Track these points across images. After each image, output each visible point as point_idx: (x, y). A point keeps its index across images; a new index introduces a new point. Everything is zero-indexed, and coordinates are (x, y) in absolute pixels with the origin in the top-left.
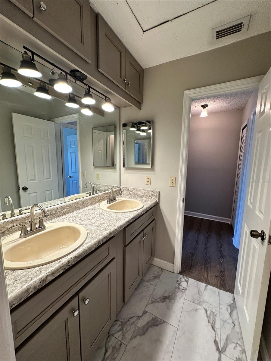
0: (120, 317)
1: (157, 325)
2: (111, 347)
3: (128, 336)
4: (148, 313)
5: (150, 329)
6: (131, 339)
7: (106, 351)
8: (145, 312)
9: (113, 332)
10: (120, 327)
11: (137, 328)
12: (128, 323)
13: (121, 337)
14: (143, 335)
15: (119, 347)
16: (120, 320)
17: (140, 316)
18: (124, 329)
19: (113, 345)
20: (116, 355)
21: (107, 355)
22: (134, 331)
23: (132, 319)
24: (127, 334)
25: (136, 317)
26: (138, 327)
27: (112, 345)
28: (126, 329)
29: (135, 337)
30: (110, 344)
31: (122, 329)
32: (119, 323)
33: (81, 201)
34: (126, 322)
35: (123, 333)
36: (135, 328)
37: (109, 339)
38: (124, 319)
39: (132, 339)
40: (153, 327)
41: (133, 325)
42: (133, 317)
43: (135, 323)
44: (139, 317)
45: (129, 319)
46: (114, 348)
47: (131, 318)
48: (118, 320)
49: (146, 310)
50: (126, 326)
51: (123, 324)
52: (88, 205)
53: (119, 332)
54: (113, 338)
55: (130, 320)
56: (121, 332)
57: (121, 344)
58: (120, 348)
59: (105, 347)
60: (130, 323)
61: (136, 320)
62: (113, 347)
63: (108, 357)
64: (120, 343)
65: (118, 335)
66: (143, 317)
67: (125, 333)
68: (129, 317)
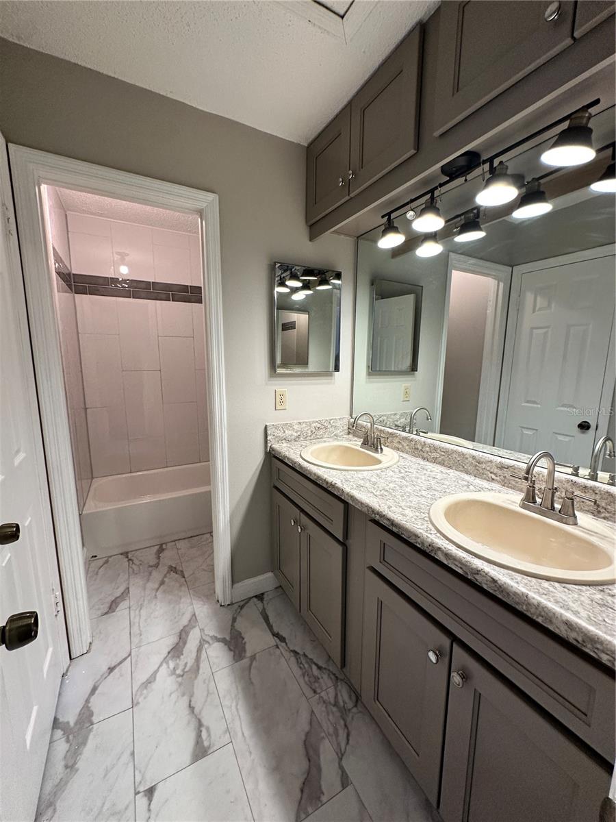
0: (360, 712)
1: (302, 791)
2: (320, 677)
3: (319, 710)
4: (340, 788)
5: (305, 764)
6: (313, 712)
7: (319, 668)
8: (345, 782)
9: (339, 687)
10: (342, 704)
11: (323, 734)
12: (342, 722)
13: (325, 698)
14: (305, 741)
15: (313, 687)
16: (354, 710)
17: (341, 759)
18: (334, 709)
19: (321, 680)
20: (306, 678)
21: (314, 667)
22: (321, 727)
23: (345, 735)
24: (324, 709)
25: (346, 749)
26: (323, 738)
27: (322, 678)
28: (333, 713)
29: (311, 724)
30: (325, 677)
31: (336, 704)
32: (350, 705)
33: (474, 457)
34: (344, 719)
35: (330, 703)
36: (324, 732)
37: (333, 677)
38: (352, 718)
39: (311, 715)
40: (305, 776)
41: (331, 730)
42: (348, 740)
43: (334, 737)
44: (341, 756)
45: (348, 729)
46: (317, 679)
47: (348, 735)
48: (356, 706)
49: (349, 788)
50: (338, 714)
51: (344, 712)
52: (493, 479)
53: (334, 696)
54: (330, 683)
55: (346, 731)
56: (332, 701)
57: (315, 692)
58: (311, 688)
59: (325, 669)
60: (338, 727)
61: (339, 744)
62: (319, 679)
63: (311, 669)
64: (318, 691)
65: (330, 695)
66: (337, 765)
67: (326, 707)
68: (353, 733)
